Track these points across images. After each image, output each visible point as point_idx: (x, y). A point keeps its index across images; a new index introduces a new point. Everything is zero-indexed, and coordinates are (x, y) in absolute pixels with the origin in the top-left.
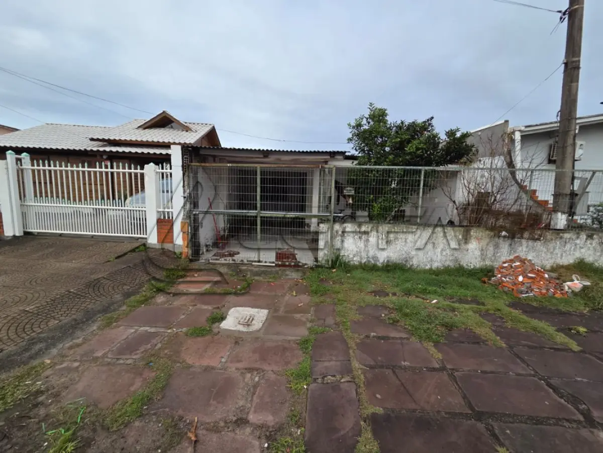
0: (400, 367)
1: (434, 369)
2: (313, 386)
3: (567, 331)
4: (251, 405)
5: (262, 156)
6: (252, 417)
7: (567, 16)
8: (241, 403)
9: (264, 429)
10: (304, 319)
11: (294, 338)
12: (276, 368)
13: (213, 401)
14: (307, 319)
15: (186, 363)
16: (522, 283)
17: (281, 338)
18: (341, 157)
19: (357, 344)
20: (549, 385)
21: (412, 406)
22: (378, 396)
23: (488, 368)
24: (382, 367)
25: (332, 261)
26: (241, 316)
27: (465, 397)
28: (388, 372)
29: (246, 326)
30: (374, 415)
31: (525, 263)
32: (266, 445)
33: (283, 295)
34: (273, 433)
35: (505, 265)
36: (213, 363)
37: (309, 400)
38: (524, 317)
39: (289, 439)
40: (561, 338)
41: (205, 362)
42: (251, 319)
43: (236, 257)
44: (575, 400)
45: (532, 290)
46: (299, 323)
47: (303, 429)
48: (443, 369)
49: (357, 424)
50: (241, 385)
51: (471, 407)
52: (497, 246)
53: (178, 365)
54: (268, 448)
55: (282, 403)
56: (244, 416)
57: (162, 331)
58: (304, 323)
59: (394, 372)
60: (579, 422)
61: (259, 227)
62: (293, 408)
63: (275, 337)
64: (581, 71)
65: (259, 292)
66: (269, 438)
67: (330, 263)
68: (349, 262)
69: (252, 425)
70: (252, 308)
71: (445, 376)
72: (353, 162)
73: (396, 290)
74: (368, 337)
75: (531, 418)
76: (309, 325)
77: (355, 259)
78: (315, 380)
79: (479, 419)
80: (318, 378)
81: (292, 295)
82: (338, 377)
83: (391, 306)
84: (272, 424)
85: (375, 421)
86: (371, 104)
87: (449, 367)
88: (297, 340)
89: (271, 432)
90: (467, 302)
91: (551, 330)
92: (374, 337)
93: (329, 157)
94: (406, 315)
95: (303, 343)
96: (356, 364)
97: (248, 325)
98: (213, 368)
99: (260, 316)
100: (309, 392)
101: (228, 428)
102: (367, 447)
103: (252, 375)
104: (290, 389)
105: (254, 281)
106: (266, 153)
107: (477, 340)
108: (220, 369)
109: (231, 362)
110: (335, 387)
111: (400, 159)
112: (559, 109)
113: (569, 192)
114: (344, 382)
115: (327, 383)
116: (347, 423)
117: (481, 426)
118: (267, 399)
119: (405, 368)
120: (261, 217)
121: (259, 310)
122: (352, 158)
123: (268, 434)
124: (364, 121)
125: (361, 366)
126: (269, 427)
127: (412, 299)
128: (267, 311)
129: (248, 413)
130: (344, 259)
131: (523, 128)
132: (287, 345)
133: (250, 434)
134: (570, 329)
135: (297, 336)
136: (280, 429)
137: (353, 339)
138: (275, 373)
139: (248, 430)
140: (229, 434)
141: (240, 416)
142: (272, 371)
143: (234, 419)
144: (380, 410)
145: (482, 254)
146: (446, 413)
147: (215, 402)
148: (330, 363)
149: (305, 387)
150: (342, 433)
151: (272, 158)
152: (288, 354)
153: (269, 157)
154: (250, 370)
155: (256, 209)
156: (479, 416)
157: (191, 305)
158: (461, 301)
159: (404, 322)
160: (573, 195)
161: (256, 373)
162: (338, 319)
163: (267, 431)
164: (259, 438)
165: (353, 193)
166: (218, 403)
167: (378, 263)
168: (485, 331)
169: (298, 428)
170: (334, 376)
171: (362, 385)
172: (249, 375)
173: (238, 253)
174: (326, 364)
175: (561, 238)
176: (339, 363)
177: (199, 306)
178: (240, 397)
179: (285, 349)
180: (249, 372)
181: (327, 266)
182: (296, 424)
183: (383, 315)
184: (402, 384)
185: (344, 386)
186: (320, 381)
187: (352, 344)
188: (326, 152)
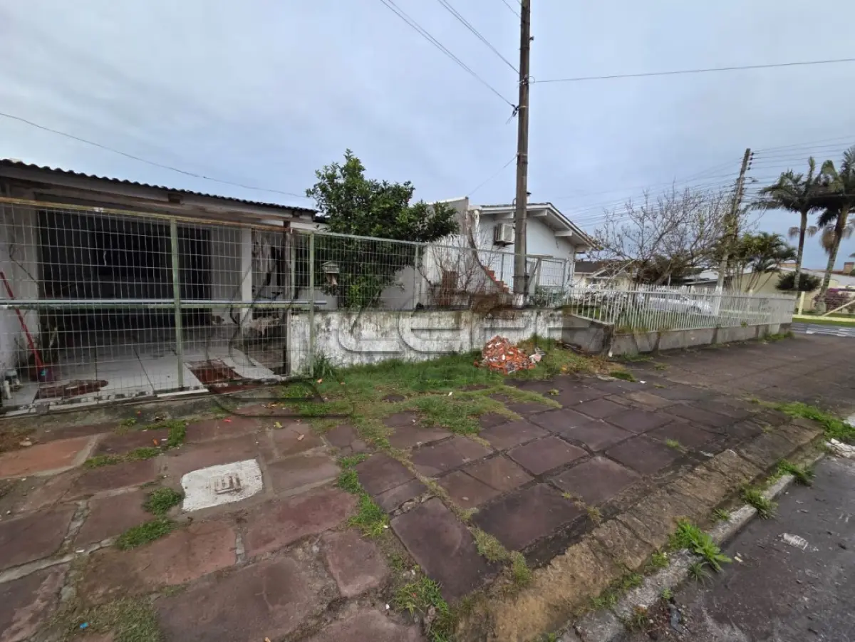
0: (464, 465)
1: (490, 457)
2: (394, 521)
3: (548, 394)
4: (335, 580)
5: (167, 200)
6: (347, 591)
7: (518, 112)
8: (318, 585)
9: (372, 594)
10: (320, 454)
11: (326, 481)
12: (331, 525)
13: (273, 605)
14: (325, 452)
15: (170, 587)
16: (506, 361)
17: (306, 488)
18: (308, 218)
19: (411, 459)
20: (561, 438)
21: (496, 493)
22: (466, 498)
23: (523, 440)
24: (450, 471)
25: (314, 368)
26: (212, 483)
27: (524, 469)
28: (458, 473)
29: (235, 493)
30: (473, 515)
31: (504, 342)
32: (388, 607)
33: (263, 433)
34: (384, 592)
35: (490, 346)
36: (225, 561)
37: (401, 537)
38: (520, 391)
39: (407, 586)
40: (549, 401)
41: (210, 568)
42: (234, 481)
43: (104, 391)
44: (578, 443)
45: (513, 367)
46: (316, 463)
47: (416, 567)
48: (497, 453)
49: (465, 532)
50: (299, 566)
51: (533, 475)
53: (154, 597)
54: (392, 608)
55: (370, 557)
56: (336, 596)
57: (47, 565)
58: (325, 460)
59: (463, 471)
60: (587, 456)
61: (179, 328)
62: (389, 555)
63: (298, 491)
64: (529, 166)
65: (214, 439)
66: (384, 599)
67: (312, 371)
68: (337, 366)
69: (353, 598)
70: (222, 463)
71: (501, 458)
72: (318, 226)
73: (407, 390)
74: (415, 448)
75: (566, 465)
76: (334, 459)
77: (344, 361)
78: (392, 514)
79: (542, 481)
80: (394, 511)
81: (277, 428)
82: (416, 499)
83: (416, 408)
84: (377, 583)
85: (476, 520)
86: (348, 151)
87: (499, 449)
88: (332, 482)
89: (381, 592)
90: (476, 389)
91: (540, 396)
92: (422, 446)
93: (291, 216)
94: (436, 414)
95: (344, 483)
96: (425, 480)
97: (238, 490)
98: (230, 569)
99: (249, 473)
100: (395, 529)
101: (326, 620)
102: (487, 544)
103: (304, 548)
104: (368, 539)
105: (187, 424)
106: (175, 196)
107: (504, 420)
108: (245, 566)
109: (256, 547)
110: (420, 510)
111: (390, 230)
112: (515, 197)
113: (523, 275)
114: (426, 501)
115: (409, 511)
116: (456, 535)
117: (545, 485)
118: (349, 563)
119: (470, 464)
120: (183, 310)
121: (238, 463)
122: (321, 220)
123: (380, 595)
124: (338, 173)
125: (432, 479)
126: (376, 589)
127: (429, 396)
128: (255, 460)
129: (338, 590)
130: (330, 363)
131: (480, 208)
132: (322, 493)
133: (358, 609)
134: (550, 393)
135: (329, 477)
136: (389, 582)
137: (405, 455)
138: (334, 531)
139: (354, 606)
140: (332, 625)
141: (329, 599)
142: (329, 530)
143: (325, 606)
144: (475, 510)
146: (520, 487)
147: (278, 606)
148: (394, 491)
149: (386, 527)
150: (457, 547)
151: (187, 205)
152: (333, 502)
153: (181, 202)
154: (297, 543)
155: (171, 296)
156: (539, 478)
157: (79, 499)
158: (470, 388)
159: (438, 421)
160: (527, 277)
161: (307, 543)
162: (370, 440)
163: (377, 593)
164: (374, 605)
165: (337, 271)
166: (283, 603)
167: (373, 362)
168: (503, 410)
169: (409, 568)
170: (411, 500)
171: (445, 496)
172: (299, 551)
173: (104, 383)
174: (392, 492)
175: (523, 316)
176: (406, 486)
177: (100, 494)
178: (309, 580)
179: (324, 499)
180: (297, 547)
181: (307, 376)
182: (404, 567)
183: (414, 421)
184: (477, 479)
185: (428, 505)
186: (398, 512)
187: (405, 461)
188: (289, 208)
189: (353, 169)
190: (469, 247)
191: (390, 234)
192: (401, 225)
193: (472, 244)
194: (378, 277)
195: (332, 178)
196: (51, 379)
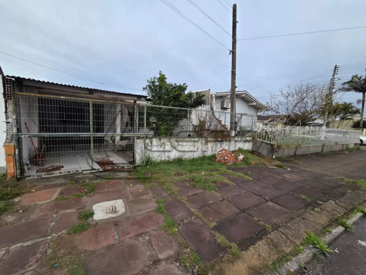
0: (210, 204)
1: (221, 201)
2: (180, 228)
3: (246, 174)
4: (155, 251)
5: (88, 93)
6: (161, 256)
7: (231, 53)
8: (149, 253)
9: (171, 258)
10: (148, 198)
11: (152, 209)
12: (154, 228)
13: (130, 261)
14: (151, 197)
15: (89, 251)
16: (227, 159)
17: (143, 212)
18: (144, 99)
19: (187, 201)
20: (252, 193)
21: (224, 217)
22: (211, 219)
23: (236, 194)
24: (203, 207)
25: (146, 162)
26: (105, 208)
27: (236, 207)
28: (207, 208)
29: (114, 213)
30: (214, 226)
31: (226, 151)
32: (178, 264)
33: (125, 188)
34: (176, 258)
35: (220, 153)
36: (110, 242)
37: (183, 234)
38: (233, 172)
39: (186, 255)
40: (247, 177)
41: (105, 244)
42: (114, 208)
43: (62, 170)
44: (260, 196)
45: (230, 162)
46: (147, 201)
47: (190, 247)
48: (224, 199)
49: (210, 233)
50: (141, 246)
51: (240, 209)
52: (216, 145)
53: (82, 255)
54: (179, 265)
55: (170, 242)
56: (156, 258)
57: (42, 240)
58: (150, 200)
59: (210, 207)
60: (264, 202)
61: (92, 145)
62: (178, 242)
63: (140, 213)
64: (236, 75)
65: (106, 190)
66: (176, 261)
67: (145, 163)
68: (155, 161)
69: (163, 260)
70: (109, 201)
71: (226, 201)
72: (147, 102)
73: (184, 171)
74: (189, 196)
75: (255, 206)
76: (154, 200)
77: (158, 159)
78: (179, 224)
79: (244, 212)
80: (180, 223)
81: (130, 186)
82: (189, 218)
83: (188, 179)
84: (173, 254)
85: (215, 228)
86: (160, 71)
87: (225, 198)
88: (154, 210)
89: (175, 258)
90: (214, 171)
91: (243, 175)
92: (191, 195)
93: (137, 99)
94: (197, 182)
95: (158, 210)
96: (193, 210)
97: (115, 212)
98: (113, 245)
99: (119, 205)
100: (180, 231)
101: (152, 268)
102: (220, 239)
103: (142, 237)
104: (169, 234)
105: (95, 184)
106: (91, 91)
107: (227, 185)
108: (118, 244)
109: (123, 236)
110: (191, 223)
111: (177, 104)
112: (230, 89)
113: (234, 122)
114: (193, 219)
115: (186, 223)
116: (207, 234)
117: (245, 214)
118: (161, 244)
119: (212, 204)
120: (94, 137)
121: (115, 201)
122: (149, 100)
123: (174, 259)
124: (156, 80)
125: (196, 210)
126: (173, 256)
127: (194, 174)
128: (122, 200)
129: (157, 255)
130: (152, 159)
131: (215, 94)
132: (150, 214)
133: (165, 264)
134: (247, 173)
135: (152, 208)
136: (178, 254)
137: (184, 199)
138: (155, 231)
139: (164, 263)
140: (155, 271)
141: (153, 260)
142: (153, 230)
143: (152, 263)
144: (215, 224)
145: (212, 149)
146: (235, 214)
147: (132, 261)
148: (180, 214)
149: (177, 230)
150: (208, 239)
151: (96, 95)
152: (154, 218)
153: (94, 94)
154: (140, 235)
155: (89, 132)
156: (243, 211)
157: (54, 213)
158: (212, 171)
159: (198, 185)
160: (236, 123)
161: (144, 235)
162: (169, 192)
163: (173, 258)
164: (172, 263)
165: (155, 121)
166: (134, 260)
167: (170, 159)
168: (226, 181)
169: (187, 248)
170: (187, 219)
171: (202, 217)
172: (141, 238)
173: (63, 167)
174: (179, 215)
175: (234, 140)
176: (185, 212)
177: (62, 212)
178: (145, 251)
179: (150, 217)
180: (139, 237)
181: (143, 165)
182: (185, 248)
183: (188, 185)
184: (215, 210)
185: (195, 221)
186: (181, 224)
187: (184, 202)
188: (136, 95)
189: (162, 79)
190: (211, 110)
191: (178, 105)
192: (182, 101)
193: (212, 109)
194: (172, 124)
195: (153, 82)
196: (43, 165)
